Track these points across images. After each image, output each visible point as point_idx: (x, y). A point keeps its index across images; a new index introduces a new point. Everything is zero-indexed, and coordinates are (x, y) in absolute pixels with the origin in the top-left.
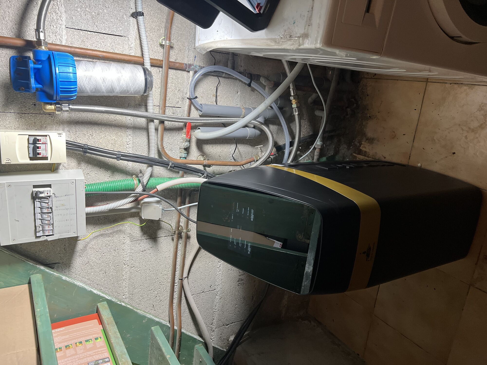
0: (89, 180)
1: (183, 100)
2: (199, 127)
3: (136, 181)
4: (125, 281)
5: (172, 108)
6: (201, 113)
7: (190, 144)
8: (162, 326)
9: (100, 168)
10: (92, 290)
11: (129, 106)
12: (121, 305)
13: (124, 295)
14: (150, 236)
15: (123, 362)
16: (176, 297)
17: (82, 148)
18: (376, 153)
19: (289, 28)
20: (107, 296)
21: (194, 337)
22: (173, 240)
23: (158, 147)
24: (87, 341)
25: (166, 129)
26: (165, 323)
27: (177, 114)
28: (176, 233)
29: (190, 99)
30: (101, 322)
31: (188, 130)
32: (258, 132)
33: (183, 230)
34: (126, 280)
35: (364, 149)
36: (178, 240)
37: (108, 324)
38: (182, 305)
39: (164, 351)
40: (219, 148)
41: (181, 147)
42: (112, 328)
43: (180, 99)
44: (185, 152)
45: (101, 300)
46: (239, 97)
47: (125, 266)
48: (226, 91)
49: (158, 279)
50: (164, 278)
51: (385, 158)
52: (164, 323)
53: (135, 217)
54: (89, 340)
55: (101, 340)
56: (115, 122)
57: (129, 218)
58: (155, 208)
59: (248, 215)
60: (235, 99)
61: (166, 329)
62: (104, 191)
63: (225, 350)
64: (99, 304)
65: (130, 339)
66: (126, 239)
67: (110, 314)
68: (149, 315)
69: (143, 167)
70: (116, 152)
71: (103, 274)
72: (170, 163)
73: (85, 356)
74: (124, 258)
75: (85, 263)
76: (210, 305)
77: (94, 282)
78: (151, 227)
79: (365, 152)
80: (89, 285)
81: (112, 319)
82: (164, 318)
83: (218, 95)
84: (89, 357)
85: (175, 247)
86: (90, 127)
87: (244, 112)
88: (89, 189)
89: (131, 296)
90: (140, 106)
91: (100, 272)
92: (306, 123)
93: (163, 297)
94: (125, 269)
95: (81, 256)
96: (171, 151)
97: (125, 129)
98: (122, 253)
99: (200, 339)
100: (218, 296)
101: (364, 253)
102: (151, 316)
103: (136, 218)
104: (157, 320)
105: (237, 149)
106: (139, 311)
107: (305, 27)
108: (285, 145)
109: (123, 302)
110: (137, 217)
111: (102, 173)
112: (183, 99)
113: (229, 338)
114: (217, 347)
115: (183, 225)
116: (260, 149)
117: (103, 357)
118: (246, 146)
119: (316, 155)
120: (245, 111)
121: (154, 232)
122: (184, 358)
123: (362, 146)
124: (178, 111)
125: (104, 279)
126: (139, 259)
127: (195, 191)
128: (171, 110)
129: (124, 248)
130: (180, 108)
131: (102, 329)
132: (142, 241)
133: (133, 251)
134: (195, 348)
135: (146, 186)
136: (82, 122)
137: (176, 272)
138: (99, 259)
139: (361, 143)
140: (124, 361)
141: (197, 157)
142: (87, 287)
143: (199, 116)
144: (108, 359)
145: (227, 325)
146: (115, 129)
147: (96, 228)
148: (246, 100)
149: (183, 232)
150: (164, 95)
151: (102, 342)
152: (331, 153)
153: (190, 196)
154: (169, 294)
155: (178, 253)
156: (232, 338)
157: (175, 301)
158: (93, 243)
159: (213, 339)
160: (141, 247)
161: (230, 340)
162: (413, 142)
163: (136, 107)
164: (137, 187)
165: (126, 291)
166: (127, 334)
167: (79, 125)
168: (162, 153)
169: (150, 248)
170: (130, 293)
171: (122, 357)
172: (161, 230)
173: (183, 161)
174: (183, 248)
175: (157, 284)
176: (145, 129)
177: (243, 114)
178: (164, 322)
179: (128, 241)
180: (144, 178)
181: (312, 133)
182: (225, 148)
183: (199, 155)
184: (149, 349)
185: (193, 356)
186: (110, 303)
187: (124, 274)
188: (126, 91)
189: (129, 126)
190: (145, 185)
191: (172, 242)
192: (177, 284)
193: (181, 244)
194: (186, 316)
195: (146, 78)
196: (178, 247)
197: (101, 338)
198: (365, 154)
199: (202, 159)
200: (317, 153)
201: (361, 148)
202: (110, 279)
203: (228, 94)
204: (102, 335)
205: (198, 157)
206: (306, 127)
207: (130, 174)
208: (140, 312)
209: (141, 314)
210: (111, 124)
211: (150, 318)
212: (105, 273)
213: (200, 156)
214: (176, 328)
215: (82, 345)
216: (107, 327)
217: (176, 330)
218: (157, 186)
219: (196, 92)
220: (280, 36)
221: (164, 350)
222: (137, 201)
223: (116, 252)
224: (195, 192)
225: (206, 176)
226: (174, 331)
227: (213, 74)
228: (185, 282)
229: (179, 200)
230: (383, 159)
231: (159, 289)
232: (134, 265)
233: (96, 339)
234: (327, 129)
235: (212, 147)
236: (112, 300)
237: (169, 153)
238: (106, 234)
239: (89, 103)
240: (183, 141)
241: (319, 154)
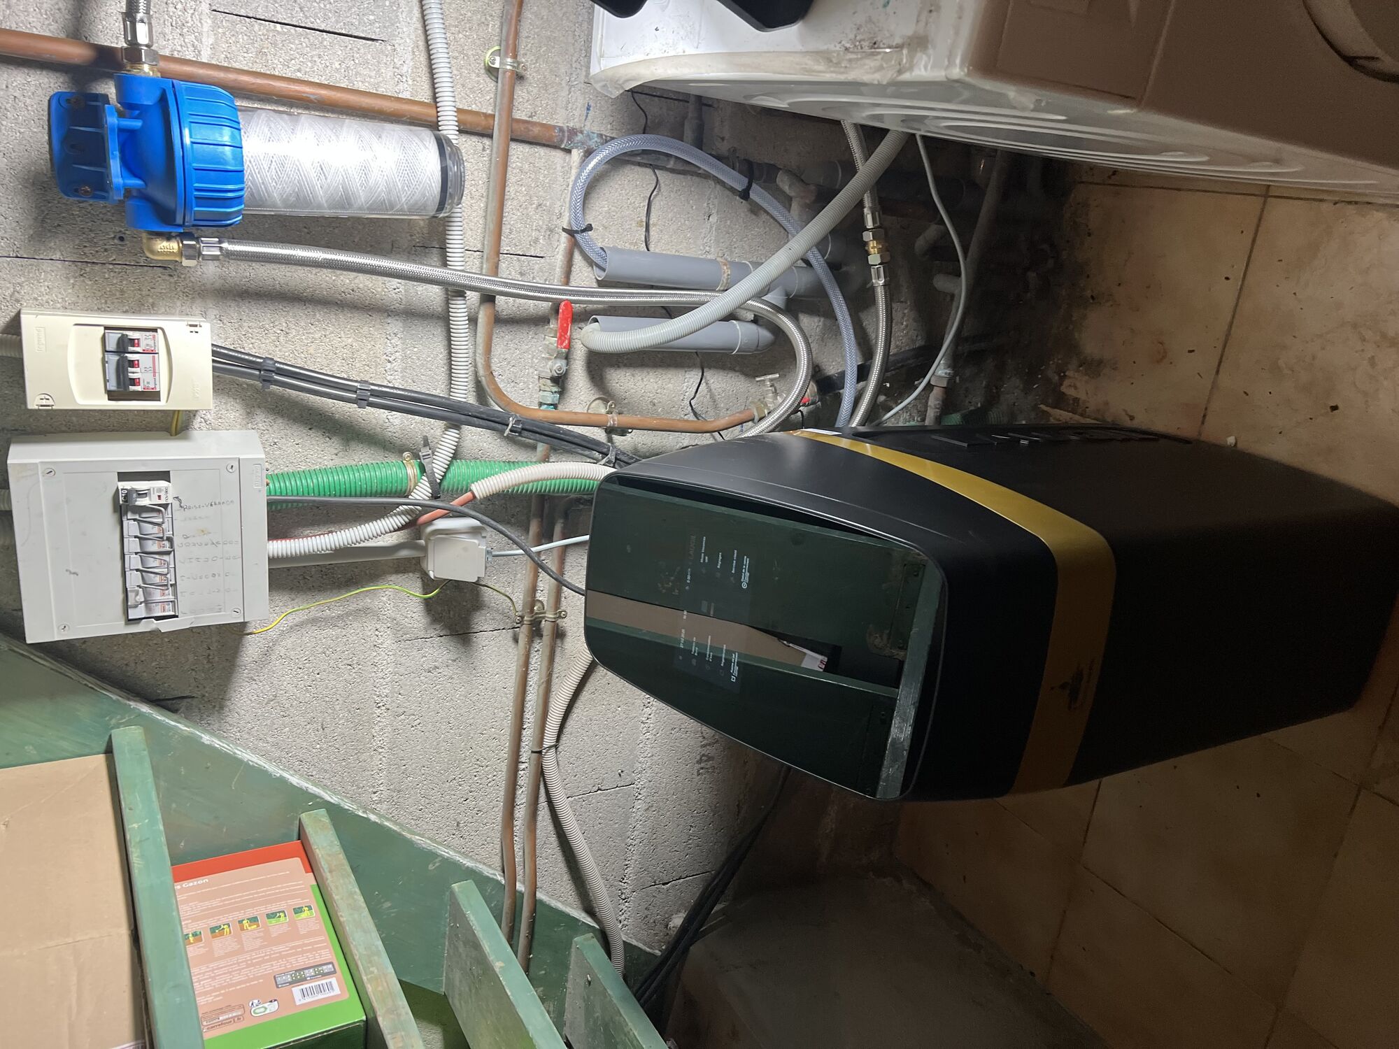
0: (276, 463)
1: (549, 235)
2: (594, 316)
3: (412, 470)
4: (380, 753)
5: (518, 258)
6: (602, 275)
7: (567, 364)
8: (482, 881)
9: (310, 429)
10: (286, 775)
11: (394, 249)
12: (368, 819)
13: (375, 793)
14: (450, 629)
15: (372, 975)
16: (523, 801)
17: (259, 367)
18: (1107, 404)
19: (870, 20)
20: (329, 792)
21: (571, 915)
22: (516, 640)
23: (476, 373)
24: (271, 916)
25: (500, 321)
26: (491, 874)
27: (532, 275)
28: (525, 622)
29: (571, 233)
30: (311, 865)
31: (565, 325)
32: (765, 335)
33: (545, 613)
34: (381, 750)
35: (1071, 392)
36: (531, 641)
37: (330, 872)
38: (539, 825)
39: (488, 950)
40: (652, 380)
41: (543, 375)
42: (342, 881)
43: (543, 230)
44: (555, 389)
45: (310, 804)
46: (714, 229)
47: (379, 710)
48: (675, 210)
49: (471, 751)
50: (488, 749)
51: (1132, 418)
52: (487, 874)
53: (408, 572)
54: (276, 913)
55: (312, 914)
56: (352, 296)
57: (391, 573)
58: (465, 549)
59: (733, 572)
60: (703, 235)
61: (492, 890)
62: (319, 495)
63: (658, 953)
64: (303, 816)
65: (393, 915)
66: (382, 633)
67: (337, 842)
68: (447, 851)
69: (434, 427)
70: (356, 384)
71: (317, 733)
72: (511, 419)
73: (266, 956)
74: (375, 689)
75: (266, 700)
76: (617, 825)
77: (290, 755)
78: (454, 604)
79: (1076, 400)
80: (278, 761)
81: (342, 856)
82: (487, 858)
83: (651, 222)
84: (277, 959)
85: (522, 659)
86: (281, 307)
87: (728, 275)
88: (277, 488)
89: (395, 794)
90: (427, 251)
91: (308, 727)
92: (906, 311)
93: (486, 799)
94: (379, 719)
95: (255, 678)
96: (512, 384)
97: (382, 318)
98: (370, 673)
99: (589, 921)
100: (640, 801)
101: (1063, 687)
102: (451, 853)
103: (411, 575)
104: (468, 863)
105: (704, 384)
106: (417, 837)
107: (919, 16)
108: (842, 375)
109: (373, 811)
110: (413, 572)
111: (314, 442)
112: (551, 231)
113: (670, 919)
114: (634, 943)
115: (546, 599)
116: (771, 386)
117: (318, 960)
118: (730, 375)
119: (932, 405)
120: (729, 273)
121: (462, 618)
122: (543, 972)
123: (1066, 383)
124: (537, 267)
125: (318, 746)
126: (418, 692)
127: (582, 504)
128: (517, 264)
129: (376, 661)
130: (542, 257)
131: (315, 883)
132: (427, 640)
133: (402, 670)
134: (574, 944)
135: (440, 484)
136: (257, 294)
137: (524, 733)
138: (305, 688)
139: (1065, 376)
140: (376, 971)
141: (588, 403)
142: (271, 768)
143: (595, 285)
144: (331, 966)
145: (663, 884)
146: (352, 315)
147: (296, 601)
148: (732, 241)
149: (546, 619)
150: (494, 218)
151: (313, 917)
152: (976, 401)
153: (566, 516)
154: (502, 793)
155: (529, 677)
156: (677, 921)
157: (521, 813)
158: (288, 642)
159: (625, 923)
160: (424, 659)
161: (671, 925)
162: (1218, 372)
163: (413, 252)
164: (416, 485)
165: (380, 782)
166: (382, 900)
167: (250, 302)
168: (488, 390)
169: (450, 661)
170: (391, 787)
171: (370, 962)
172: (483, 612)
173: (547, 414)
174: (545, 663)
175: (470, 765)
176: (438, 318)
177: (725, 280)
178: (487, 872)
179: (387, 641)
180: (434, 461)
181: (923, 343)
182: (668, 380)
183: (594, 398)
184: (445, 944)
185: (567, 968)
186: (335, 812)
187: (375, 734)
188: (385, 203)
189: (392, 307)
190: (439, 481)
191: (513, 646)
192: (526, 765)
193: (540, 653)
194: (551, 856)
195: (443, 166)
196: (531, 660)
197: (310, 908)
198: (1074, 405)
199: (603, 411)
200: (934, 400)
201: (1063, 389)
202: (337, 746)
203: (683, 221)
204: (314, 899)
205: (590, 405)
206: (905, 323)
207: (394, 448)
208: (419, 842)
209: (424, 845)
210: (341, 301)
211: (448, 857)
212: (323, 730)
213: (597, 402)
214: (520, 887)
215: (258, 926)
216: (327, 879)
217: (522, 894)
218: (473, 485)
219: (588, 212)
220: (843, 42)
221: (486, 946)
222: (414, 526)
223: (354, 671)
224: (582, 506)
225: (614, 461)
226: (516, 898)
227: (638, 159)
228: (549, 759)
229: (534, 527)
230: (1128, 423)
231: (476, 778)
232: (406, 710)
233: (298, 910)
234: (965, 333)
235: (633, 375)
236: (342, 804)
237: (509, 389)
238: (326, 620)
239: (279, 236)
240: (547, 356)
241: (941, 403)
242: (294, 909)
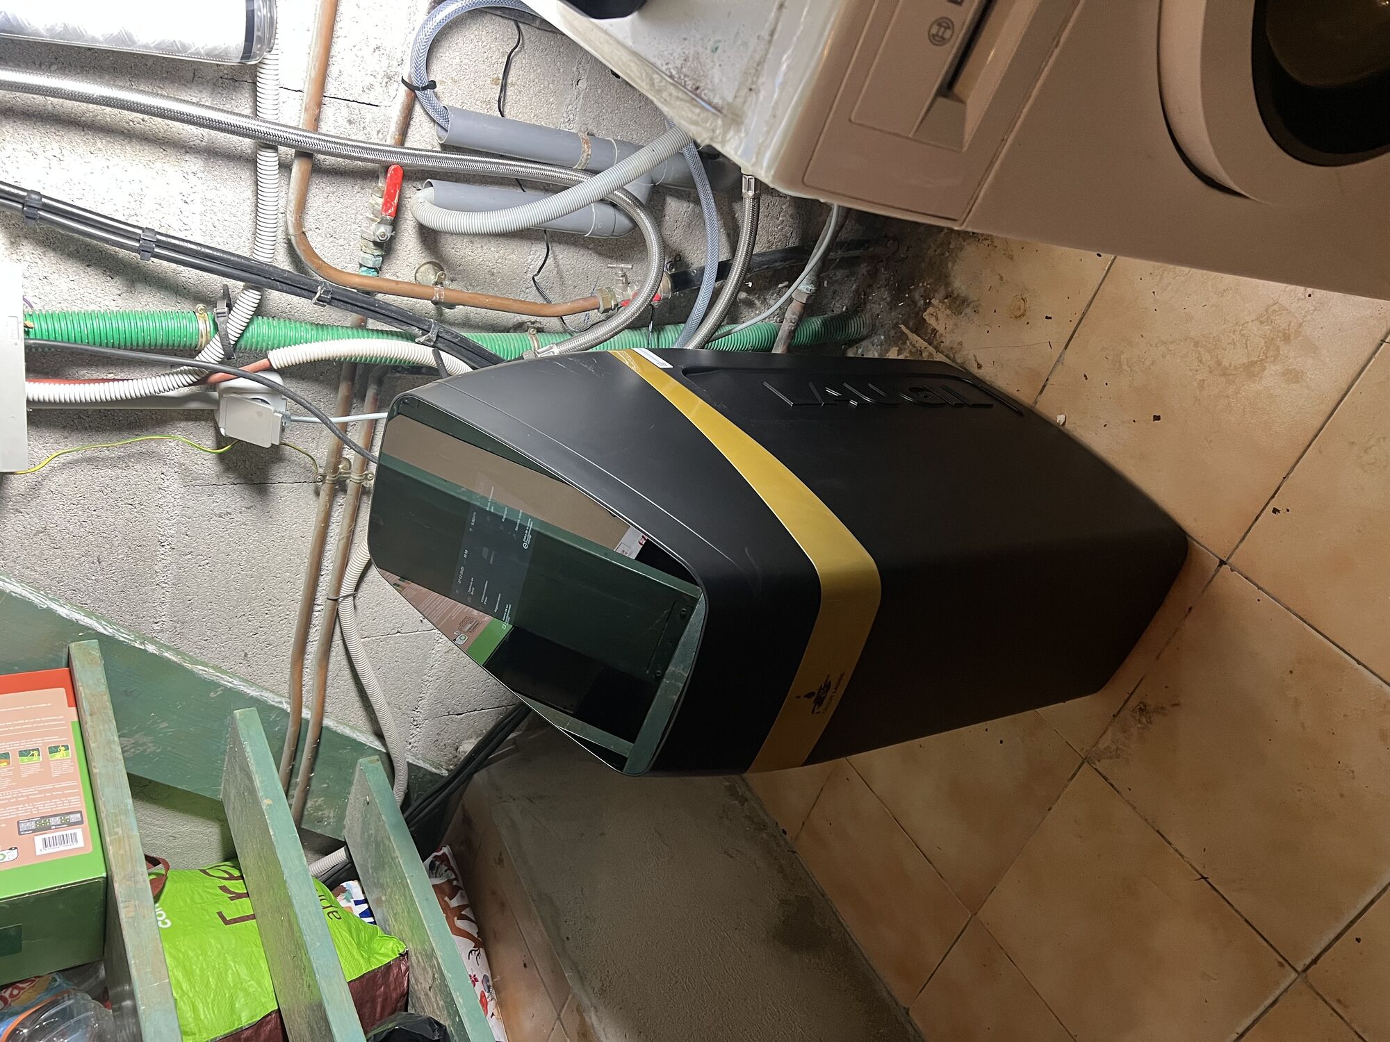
0: (46, 298)
1: (387, 83)
2: (429, 180)
3: (203, 324)
4: (163, 588)
5: (347, 105)
6: (445, 135)
7: (393, 230)
8: (264, 709)
9: (88, 266)
10: (54, 606)
11: (196, 78)
12: (145, 651)
13: (156, 623)
14: (245, 478)
15: (116, 836)
16: (316, 639)
17: (22, 201)
18: (960, 344)
19: (697, 57)
20: (103, 622)
21: (358, 740)
22: (317, 493)
23: (287, 234)
24: (23, 753)
25: (318, 170)
26: (277, 702)
27: (362, 125)
28: (327, 481)
29: (412, 88)
30: (74, 700)
31: (393, 191)
32: (624, 222)
33: (350, 473)
34: (164, 585)
35: (931, 321)
36: (333, 496)
37: (91, 715)
38: (332, 660)
39: (259, 786)
40: (492, 249)
41: (365, 236)
42: (101, 727)
43: (379, 77)
44: (377, 253)
45: (80, 634)
46: (581, 96)
47: (163, 549)
48: (539, 71)
49: (263, 591)
50: (282, 591)
51: (980, 366)
52: (273, 703)
53: (200, 420)
54: (30, 750)
55: (68, 755)
56: (143, 127)
57: (181, 420)
58: (260, 414)
60: (568, 101)
61: (277, 717)
62: (94, 344)
63: (445, 773)
64: (73, 645)
65: (169, 733)
66: (168, 477)
67: (104, 681)
68: (231, 680)
69: (236, 286)
70: (140, 232)
71: (92, 565)
72: (319, 288)
73: (13, 798)
74: (159, 529)
75: (34, 532)
76: (414, 664)
77: (62, 584)
78: (251, 454)
79: (934, 331)
80: (46, 590)
81: (107, 698)
82: (275, 685)
83: (509, 81)
84: (23, 803)
85: (322, 515)
86: (53, 130)
87: (588, 155)
88: (44, 331)
89: (178, 625)
90: (237, 84)
91: (83, 559)
92: (784, 207)
93: (277, 635)
94: (162, 557)
95: (22, 510)
96: (331, 239)
97: (179, 154)
98: (154, 513)
99: (377, 745)
100: (440, 644)
102: (235, 682)
103: (203, 423)
104: (252, 692)
105: (552, 259)
106: (199, 667)
107: (738, 90)
108: (702, 270)
109: (153, 641)
110: (206, 420)
111: (93, 280)
112: (390, 78)
113: (461, 743)
114: (421, 764)
115: (353, 457)
116: (622, 276)
117: (67, 807)
118: (581, 253)
119: (788, 318)
120: (590, 153)
121: (258, 469)
122: (325, 785)
123: (930, 310)
124: (369, 117)
125: (93, 578)
126: (207, 534)
127: (399, 372)
128: (345, 112)
129: (160, 503)
130: (377, 106)
131: (76, 720)
132: (219, 487)
133: (189, 512)
134: (358, 765)
135: (235, 345)
136: (24, 113)
137: (322, 579)
138: (79, 523)
139: (930, 302)
140: (120, 832)
141: (417, 266)
142: (35, 598)
143: (439, 149)
144: (78, 815)
145: (458, 715)
146: (141, 148)
147: (70, 439)
148: (601, 111)
149: (351, 479)
150: (317, 65)
151: (68, 761)
152: (840, 306)
153: (380, 382)
154: (294, 630)
155: (331, 528)
156: (468, 747)
157: (313, 648)
158: (61, 478)
159: (415, 745)
160: (215, 504)
161: (461, 749)
162: (1066, 347)
163: (220, 84)
164: (208, 343)
165: (163, 614)
166: (159, 721)
167: (15, 122)
168: (297, 250)
169: (243, 509)
170: (175, 619)
171: (117, 821)
172: (282, 464)
173: (367, 279)
174: (347, 521)
175: (261, 604)
176: (247, 160)
177: (584, 161)
178: (272, 699)
179: (175, 485)
180: (229, 321)
181: (797, 244)
182: (511, 251)
183: (424, 262)
185: (351, 783)
186: (107, 643)
187: (158, 570)
189: (192, 143)
190: (233, 343)
191: (314, 499)
192: (322, 607)
193: (344, 507)
194: (343, 687)
196: (333, 513)
197: (67, 748)
198: (931, 337)
199: (432, 278)
200: (791, 314)
201: (926, 315)
202: (115, 579)
203: (546, 83)
204: (73, 740)
205: (419, 268)
206: (781, 219)
207: (187, 295)
208: (201, 672)
209: (205, 676)
210: (129, 131)
211: (231, 688)
212: (100, 563)
213: (427, 266)
214: (306, 714)
215: (9, 764)
216: (86, 723)
217: (307, 721)
218: (270, 351)
219: (435, 62)
220: (670, 66)
221: (257, 781)
222: (204, 377)
223: (135, 510)
224: (398, 375)
225: (434, 339)
226: (301, 724)
227: (499, 13)
228: (346, 607)
229: (343, 389)
230: (975, 370)
231: (267, 616)
232: (193, 550)
233: (53, 750)
235: (472, 242)
236: (117, 636)
237: (326, 245)
238: (104, 460)
239: (53, 50)
240: (372, 216)
241: (797, 318)
242: (50, 748)
